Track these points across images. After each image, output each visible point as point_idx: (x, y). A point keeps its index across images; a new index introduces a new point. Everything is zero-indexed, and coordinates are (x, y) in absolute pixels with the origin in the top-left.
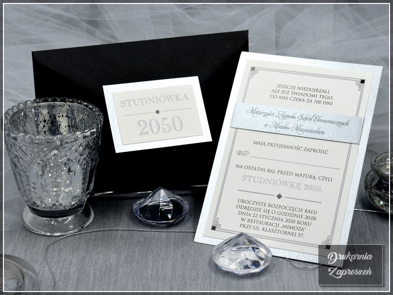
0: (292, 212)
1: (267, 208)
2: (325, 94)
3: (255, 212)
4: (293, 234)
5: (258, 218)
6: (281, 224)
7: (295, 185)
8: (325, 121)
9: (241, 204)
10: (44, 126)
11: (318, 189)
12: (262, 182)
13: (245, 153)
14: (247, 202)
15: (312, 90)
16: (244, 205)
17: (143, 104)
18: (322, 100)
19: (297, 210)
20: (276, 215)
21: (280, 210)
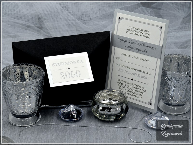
0: (137, 87)
1: (128, 84)
2: (147, 33)
3: (124, 86)
4: (138, 97)
5: (125, 89)
6: (134, 92)
7: (138, 75)
8: (147, 46)
9: (119, 81)
10: (18, 77)
11: (146, 78)
12: (126, 72)
13: (119, 58)
14: (121, 81)
15: (142, 30)
16: (120, 82)
17: (62, 65)
18: (146, 36)
19: (139, 86)
20: (131, 88)
21: (133, 86)
